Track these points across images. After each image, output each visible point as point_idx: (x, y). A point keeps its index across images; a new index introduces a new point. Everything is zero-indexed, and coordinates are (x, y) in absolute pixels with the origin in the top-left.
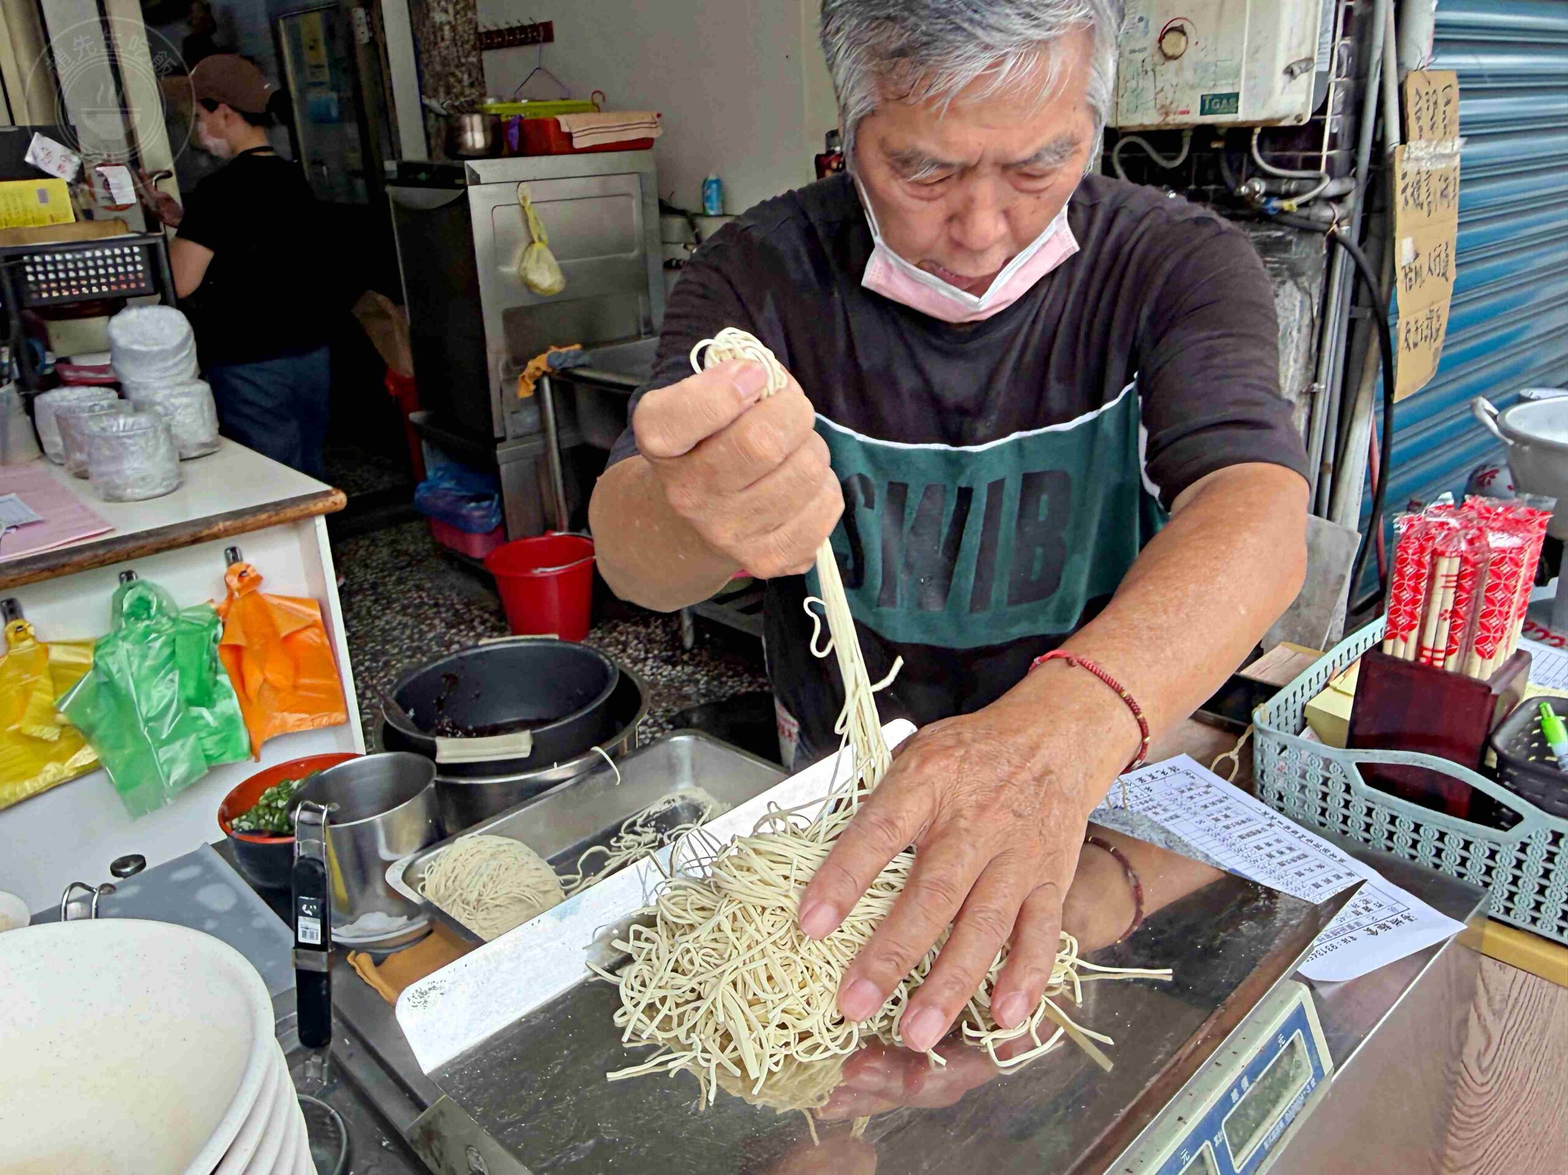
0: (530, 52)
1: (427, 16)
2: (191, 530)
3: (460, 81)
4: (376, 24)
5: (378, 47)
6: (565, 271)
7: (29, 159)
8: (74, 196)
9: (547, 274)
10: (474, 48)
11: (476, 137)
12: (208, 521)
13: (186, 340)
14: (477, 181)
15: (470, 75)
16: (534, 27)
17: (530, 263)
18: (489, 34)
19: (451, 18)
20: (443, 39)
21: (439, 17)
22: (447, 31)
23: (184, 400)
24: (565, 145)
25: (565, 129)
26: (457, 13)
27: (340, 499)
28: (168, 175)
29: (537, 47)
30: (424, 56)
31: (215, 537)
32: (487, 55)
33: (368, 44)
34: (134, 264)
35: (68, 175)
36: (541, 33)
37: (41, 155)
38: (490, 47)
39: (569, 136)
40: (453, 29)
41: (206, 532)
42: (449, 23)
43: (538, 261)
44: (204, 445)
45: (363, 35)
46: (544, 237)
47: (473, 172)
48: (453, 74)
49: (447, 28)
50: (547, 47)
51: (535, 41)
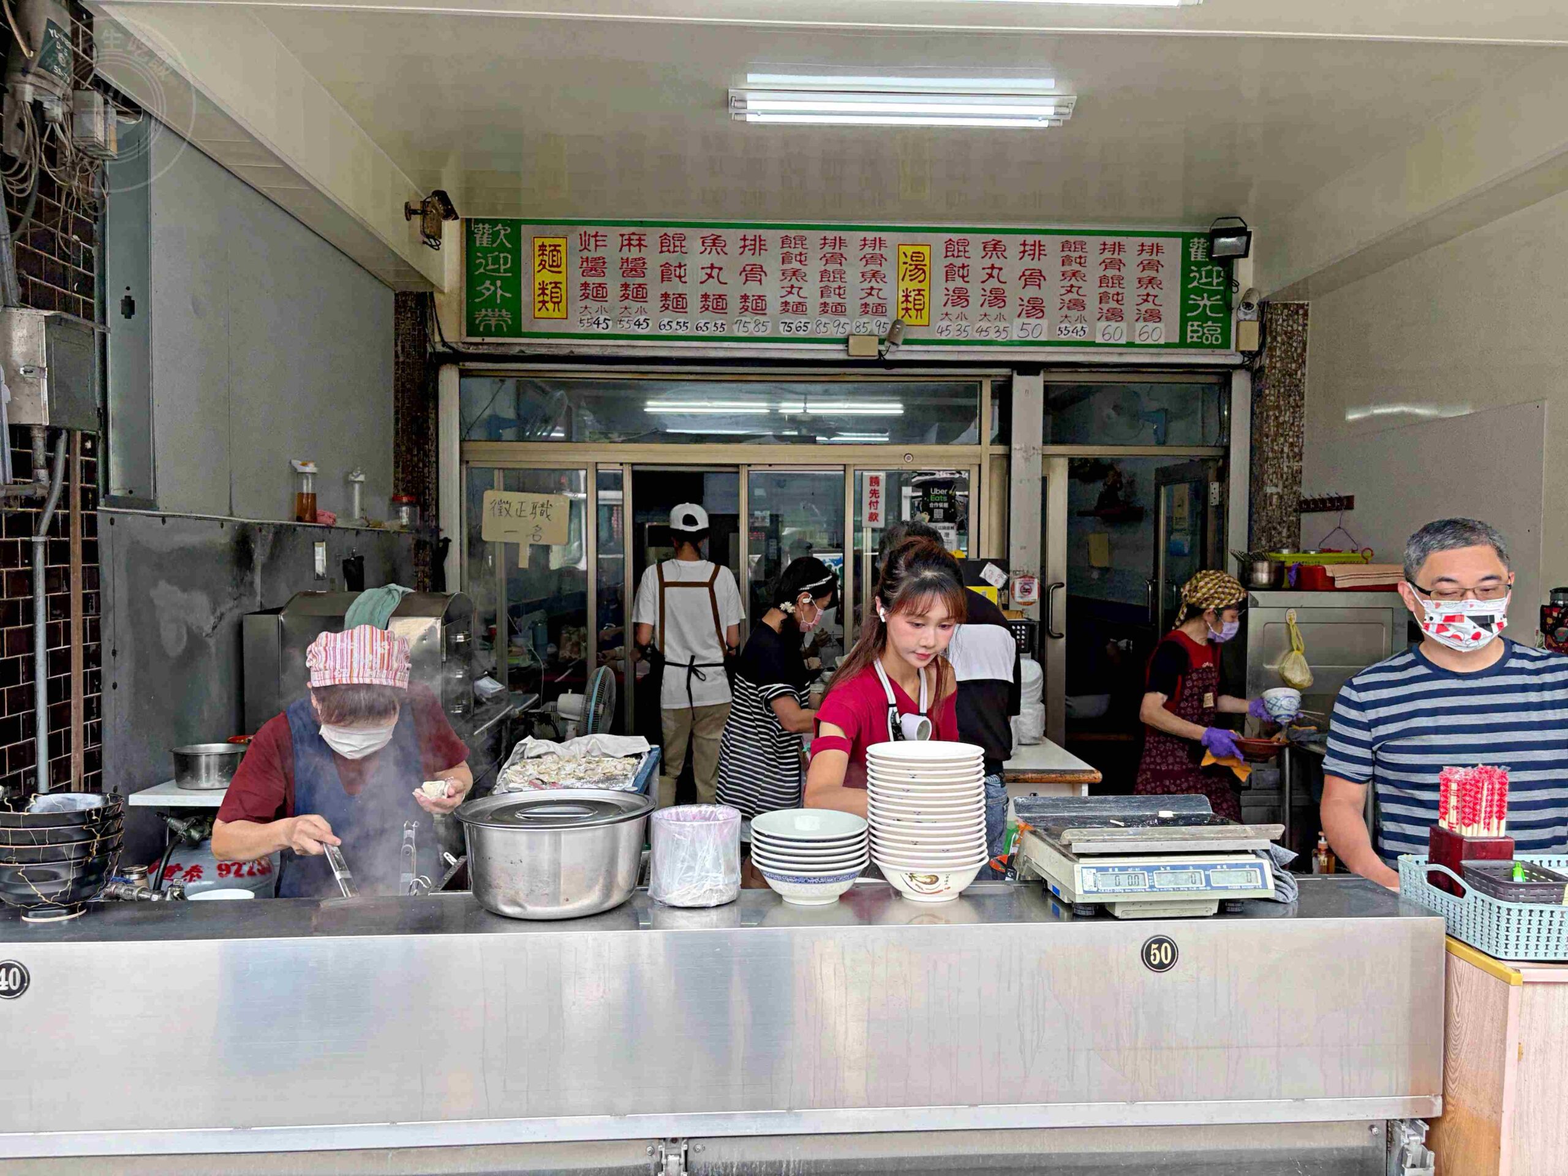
0: (1333, 515)
1: (1261, 488)
2: (1013, 775)
3: (1280, 533)
4: (1225, 494)
5: (1222, 510)
6: (1314, 673)
7: (982, 575)
8: (1000, 596)
9: (1299, 673)
10: (1295, 511)
11: (1263, 576)
12: (1024, 772)
13: (1038, 679)
14: (1256, 605)
15: (1288, 530)
16: (1340, 499)
17: (1287, 665)
18: (1306, 502)
19: (1279, 490)
20: (1271, 504)
21: (1270, 490)
22: (1275, 498)
23: (1031, 711)
24: (1329, 585)
25: (1329, 574)
26: (1285, 487)
27: (1099, 776)
28: (1062, 585)
29: (1339, 513)
30: (1255, 517)
31: (1026, 781)
32: (1305, 518)
33: (1216, 506)
34: (1021, 635)
35: (1000, 585)
36: (1347, 503)
37: (988, 574)
38: (1308, 510)
39: (1332, 580)
40: (1281, 497)
41: (1022, 777)
42: (1278, 493)
43: (1294, 663)
44: (1035, 738)
45: (1214, 499)
46: (1302, 648)
47: (1254, 599)
48: (1275, 529)
49: (1275, 497)
50: (1347, 514)
51: (1338, 509)
